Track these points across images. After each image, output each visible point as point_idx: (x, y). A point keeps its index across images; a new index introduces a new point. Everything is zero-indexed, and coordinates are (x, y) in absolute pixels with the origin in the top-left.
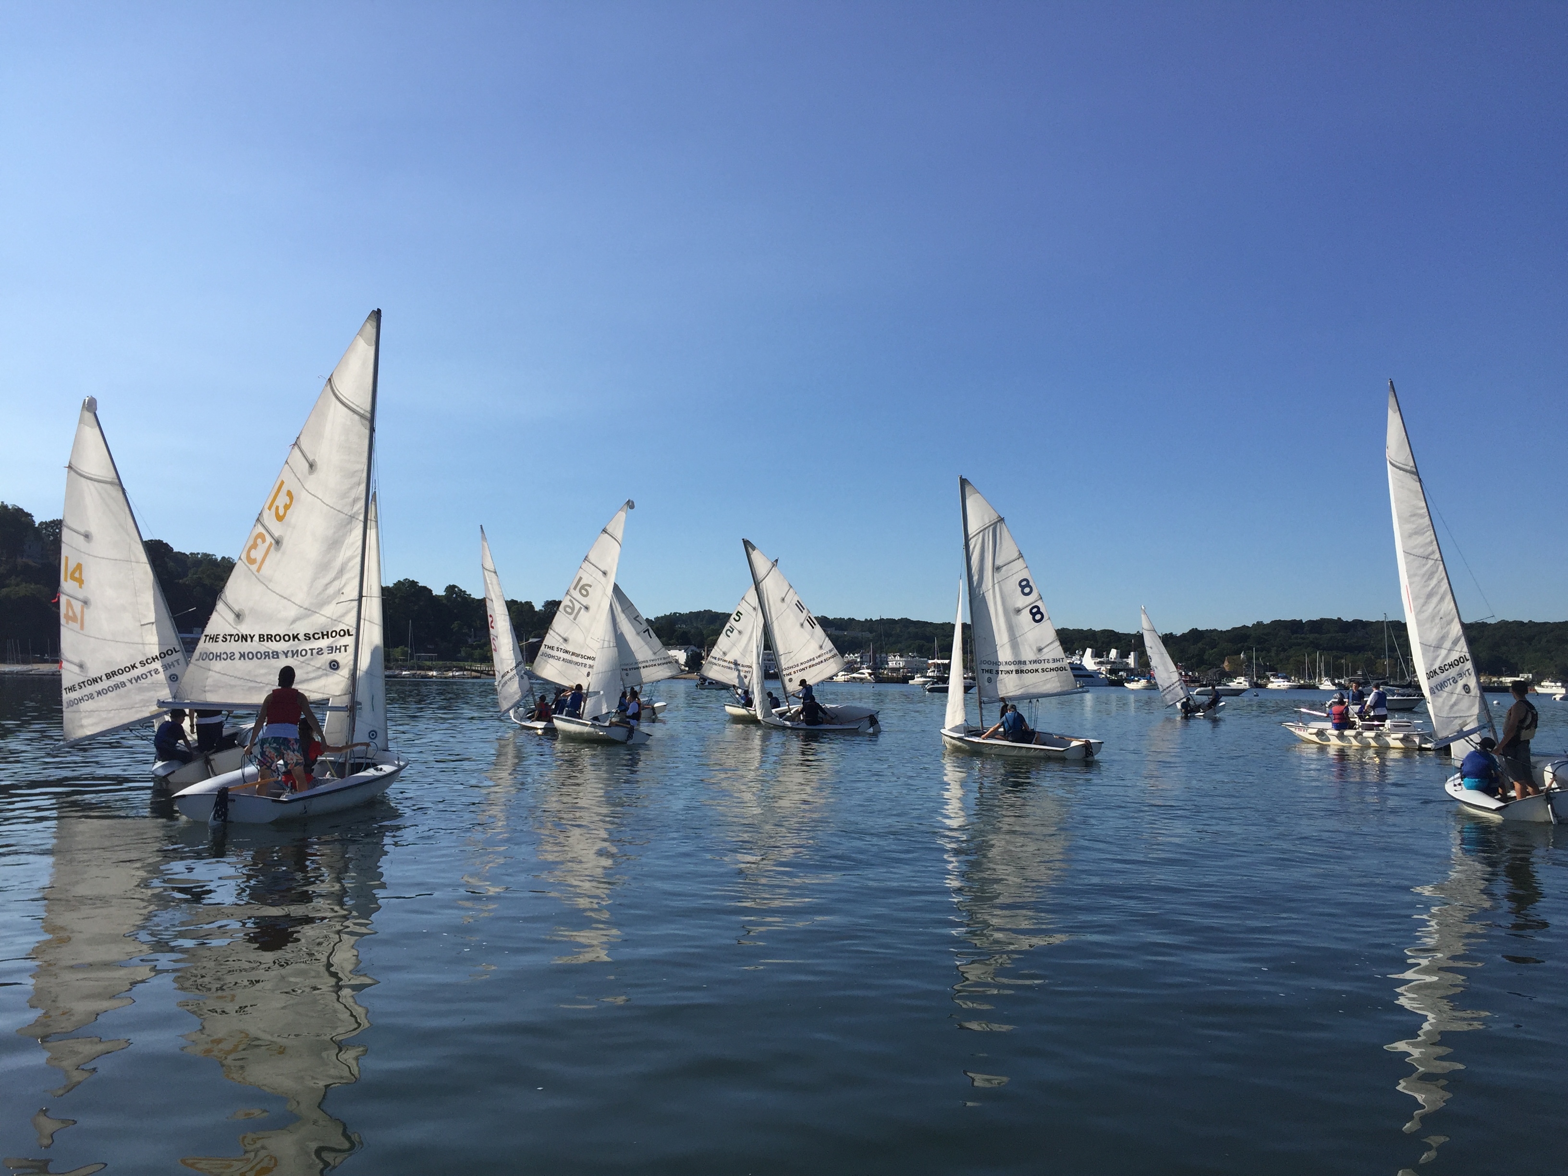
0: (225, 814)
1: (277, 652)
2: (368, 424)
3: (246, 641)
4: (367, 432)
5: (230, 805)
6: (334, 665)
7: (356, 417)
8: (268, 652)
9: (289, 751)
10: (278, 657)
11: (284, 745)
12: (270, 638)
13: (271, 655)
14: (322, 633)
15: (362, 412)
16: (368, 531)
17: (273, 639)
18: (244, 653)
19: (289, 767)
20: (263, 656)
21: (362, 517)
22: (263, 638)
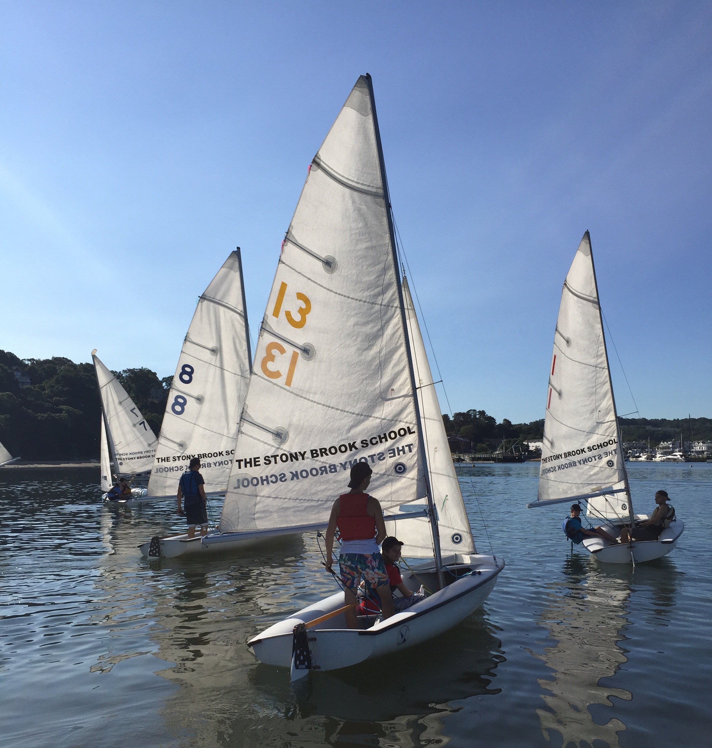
0: (308, 658)
1: (334, 465)
2: (382, 201)
3: (297, 459)
4: (384, 210)
5: (311, 645)
6: (400, 469)
7: (368, 198)
8: (325, 467)
9: (367, 570)
10: (336, 471)
11: (361, 563)
12: (323, 452)
13: (328, 469)
14: (379, 436)
15: (374, 190)
16: (408, 321)
17: (328, 452)
18: (296, 472)
19: (372, 586)
20: (320, 472)
21: (397, 303)
22: (316, 453)
